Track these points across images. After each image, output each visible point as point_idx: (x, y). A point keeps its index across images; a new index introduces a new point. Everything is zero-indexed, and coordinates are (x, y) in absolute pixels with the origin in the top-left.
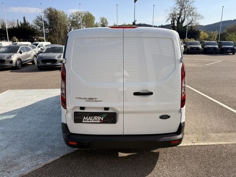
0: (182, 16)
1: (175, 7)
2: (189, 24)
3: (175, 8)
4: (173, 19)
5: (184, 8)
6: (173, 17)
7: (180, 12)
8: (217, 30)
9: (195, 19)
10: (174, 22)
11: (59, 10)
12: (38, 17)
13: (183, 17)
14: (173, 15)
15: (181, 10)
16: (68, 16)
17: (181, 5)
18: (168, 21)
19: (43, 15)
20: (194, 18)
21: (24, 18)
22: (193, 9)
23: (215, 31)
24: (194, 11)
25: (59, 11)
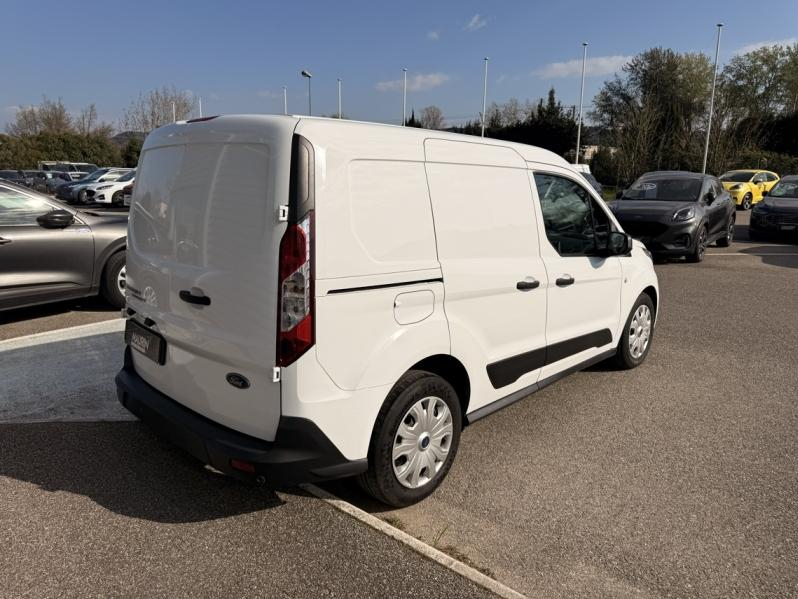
11: (690, 53)
12: (610, 87)
16: (719, 72)
19: (625, 77)
21: (552, 93)
25: (687, 56)
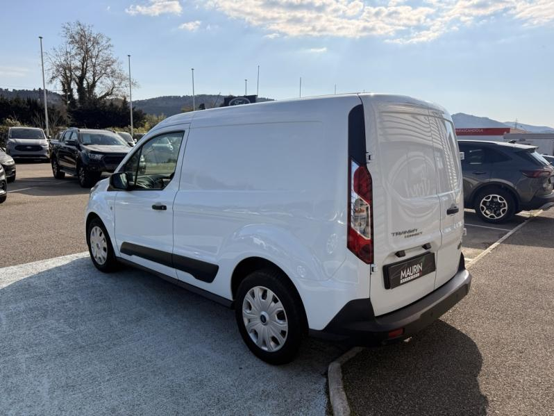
0: (89, 75)
1: (68, 50)
2: (107, 94)
3: (67, 52)
4: (67, 79)
5: (91, 57)
6: (66, 74)
7: (83, 64)
8: (163, 114)
9: (120, 84)
10: (69, 84)
13: (92, 78)
14: (65, 69)
15: (84, 60)
17: (82, 49)
18: (54, 82)
20: (116, 83)
22: (113, 62)
23: (161, 115)
24: (115, 66)
